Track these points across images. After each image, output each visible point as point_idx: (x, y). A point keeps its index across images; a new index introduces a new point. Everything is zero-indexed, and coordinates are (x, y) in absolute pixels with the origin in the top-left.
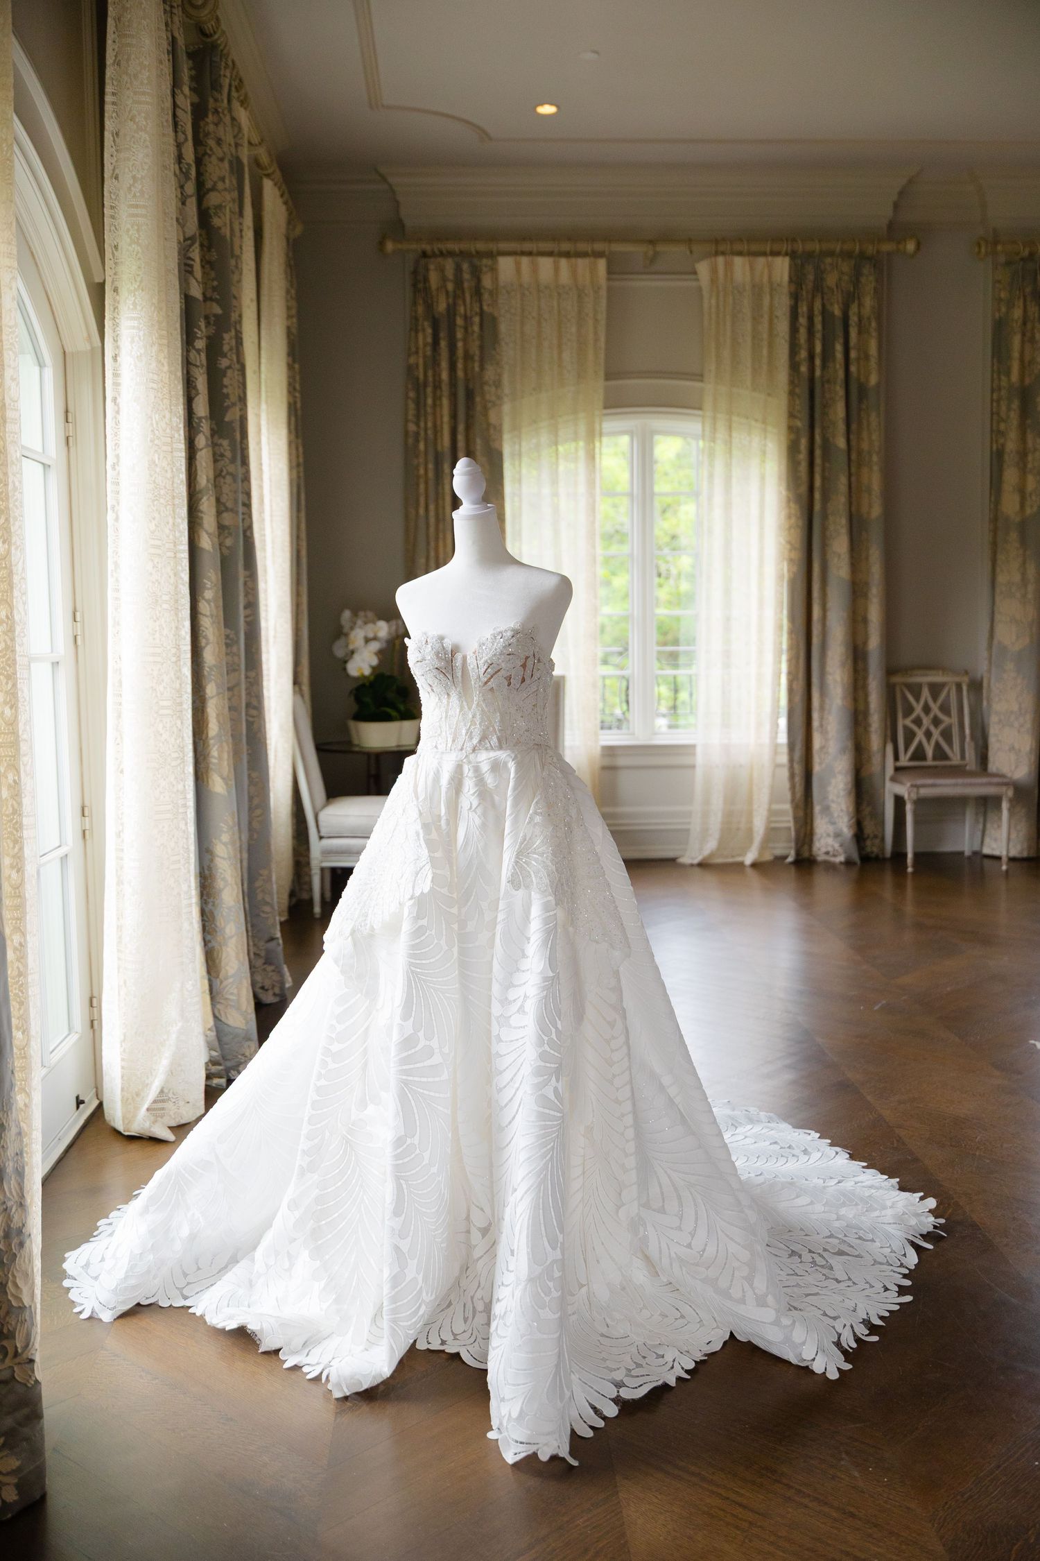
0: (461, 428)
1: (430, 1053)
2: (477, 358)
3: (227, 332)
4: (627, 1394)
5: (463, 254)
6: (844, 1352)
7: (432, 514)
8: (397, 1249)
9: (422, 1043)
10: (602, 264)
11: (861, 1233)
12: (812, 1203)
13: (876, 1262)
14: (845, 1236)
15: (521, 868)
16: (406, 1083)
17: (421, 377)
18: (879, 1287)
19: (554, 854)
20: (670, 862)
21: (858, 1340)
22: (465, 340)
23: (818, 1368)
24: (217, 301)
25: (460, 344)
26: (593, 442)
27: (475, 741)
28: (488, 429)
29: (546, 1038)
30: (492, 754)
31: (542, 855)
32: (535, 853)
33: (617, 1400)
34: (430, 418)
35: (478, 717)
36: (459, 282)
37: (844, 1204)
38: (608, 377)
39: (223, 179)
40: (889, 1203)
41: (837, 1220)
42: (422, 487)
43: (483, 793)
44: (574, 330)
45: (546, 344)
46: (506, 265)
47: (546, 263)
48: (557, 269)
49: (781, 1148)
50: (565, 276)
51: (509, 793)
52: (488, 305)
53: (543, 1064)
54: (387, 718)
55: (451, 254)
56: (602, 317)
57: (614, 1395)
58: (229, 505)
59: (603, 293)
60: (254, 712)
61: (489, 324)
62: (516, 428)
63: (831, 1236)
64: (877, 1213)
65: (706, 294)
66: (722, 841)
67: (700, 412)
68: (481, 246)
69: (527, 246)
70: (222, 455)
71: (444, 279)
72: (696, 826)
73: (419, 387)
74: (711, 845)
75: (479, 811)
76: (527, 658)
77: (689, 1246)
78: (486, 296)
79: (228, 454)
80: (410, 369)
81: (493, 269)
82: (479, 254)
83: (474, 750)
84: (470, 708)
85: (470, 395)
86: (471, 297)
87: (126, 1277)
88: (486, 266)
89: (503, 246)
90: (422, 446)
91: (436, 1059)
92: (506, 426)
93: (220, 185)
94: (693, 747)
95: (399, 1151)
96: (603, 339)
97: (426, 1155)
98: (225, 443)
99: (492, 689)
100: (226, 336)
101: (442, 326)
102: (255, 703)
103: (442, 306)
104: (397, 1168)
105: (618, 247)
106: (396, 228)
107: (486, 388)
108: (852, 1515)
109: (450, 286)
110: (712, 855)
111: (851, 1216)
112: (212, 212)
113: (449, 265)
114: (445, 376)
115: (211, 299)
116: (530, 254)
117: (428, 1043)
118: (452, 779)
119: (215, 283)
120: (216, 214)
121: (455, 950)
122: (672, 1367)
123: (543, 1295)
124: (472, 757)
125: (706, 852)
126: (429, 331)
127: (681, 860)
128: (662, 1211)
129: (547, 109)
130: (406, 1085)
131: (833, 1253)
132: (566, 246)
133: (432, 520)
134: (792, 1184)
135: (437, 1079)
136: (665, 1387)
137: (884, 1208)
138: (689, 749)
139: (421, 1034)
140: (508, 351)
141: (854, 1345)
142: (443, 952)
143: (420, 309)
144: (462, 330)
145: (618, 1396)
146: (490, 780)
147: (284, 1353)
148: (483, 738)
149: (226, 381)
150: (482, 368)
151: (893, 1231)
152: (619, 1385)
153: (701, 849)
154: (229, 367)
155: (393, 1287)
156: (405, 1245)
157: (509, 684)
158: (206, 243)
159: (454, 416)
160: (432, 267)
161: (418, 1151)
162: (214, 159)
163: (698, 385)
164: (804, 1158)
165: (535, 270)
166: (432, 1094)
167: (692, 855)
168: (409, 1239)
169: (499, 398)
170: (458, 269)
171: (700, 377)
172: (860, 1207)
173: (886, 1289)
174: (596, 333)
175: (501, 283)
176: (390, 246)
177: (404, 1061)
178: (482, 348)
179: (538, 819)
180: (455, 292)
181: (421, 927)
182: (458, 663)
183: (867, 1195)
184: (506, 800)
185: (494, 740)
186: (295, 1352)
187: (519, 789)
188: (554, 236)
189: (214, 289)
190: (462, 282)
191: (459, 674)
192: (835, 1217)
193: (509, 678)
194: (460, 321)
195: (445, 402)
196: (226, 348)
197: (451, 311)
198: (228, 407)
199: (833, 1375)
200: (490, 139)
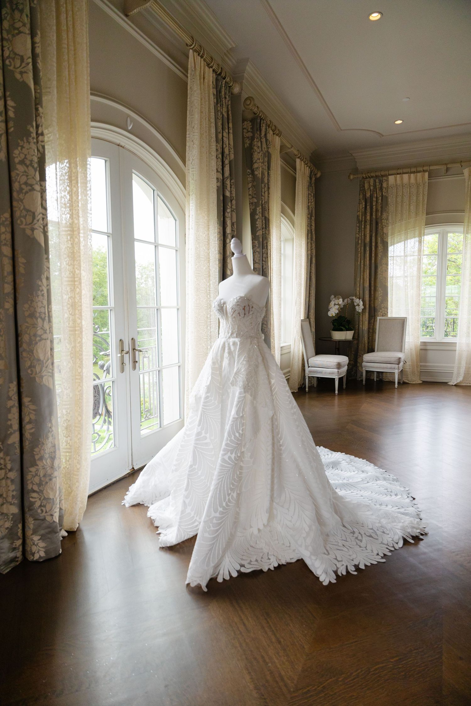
0: (374, 235)
1: (205, 438)
2: (380, 211)
3: (258, 207)
4: (243, 570)
5: (377, 176)
6: (337, 575)
7: (362, 263)
8: (184, 502)
9: (203, 435)
10: (427, 174)
11: (385, 530)
12: (372, 514)
13: (382, 543)
14: (378, 530)
15: (235, 379)
16: (195, 447)
17: (361, 219)
18: (375, 552)
19: (247, 375)
20: (445, 384)
21: (348, 572)
22: (376, 205)
23: (321, 579)
24: (255, 198)
25: (374, 207)
26: (421, 237)
27: (230, 334)
28: (383, 235)
29: (229, 439)
30: (234, 339)
31: (243, 375)
32: (240, 374)
33: (238, 572)
34: (363, 232)
35: (231, 326)
36: (375, 186)
37: (384, 517)
38: (427, 214)
39: (259, 159)
40: (402, 521)
41: (378, 523)
42: (359, 255)
43: (230, 353)
44: (415, 198)
45: (405, 204)
46: (391, 179)
47: (406, 176)
48: (410, 178)
49: (388, 491)
50: (413, 180)
51: (237, 353)
52: (385, 193)
53: (226, 447)
54: (342, 330)
55: (372, 177)
56: (426, 193)
57: (238, 569)
58: (257, 261)
59: (427, 184)
60: (265, 326)
61: (385, 199)
62: (393, 234)
63: (372, 529)
64: (395, 524)
65: (467, 181)
66: (464, 377)
67: (463, 224)
68: (383, 173)
69: (399, 171)
70: (255, 246)
71: (370, 186)
72: (455, 371)
73: (360, 222)
74: (460, 379)
75: (228, 358)
76: (245, 307)
77: (291, 521)
78: (384, 190)
79: (257, 245)
80: (358, 216)
81: (387, 181)
82: (382, 176)
83: (229, 338)
84: (228, 323)
85: (377, 224)
86: (379, 190)
87: (134, 495)
88: (384, 180)
89: (391, 172)
90: (360, 242)
91: (208, 441)
92: (389, 234)
93: (258, 161)
94: (456, 343)
95: (191, 469)
96: (426, 201)
97: (200, 472)
98: (256, 242)
99: (235, 317)
100: (258, 209)
101: (368, 201)
102: (265, 323)
103: (368, 195)
104: (189, 475)
105: (432, 168)
106: (356, 171)
107: (383, 221)
108: (280, 642)
109: (372, 188)
110: (460, 382)
111: (384, 523)
112: (255, 170)
113: (372, 181)
114: (368, 218)
115: (254, 197)
116: (400, 174)
117: (205, 435)
118: (222, 347)
119: (255, 192)
120: (256, 170)
121: (220, 405)
122: (270, 564)
123: (207, 528)
124: (228, 340)
125: (458, 381)
126: (364, 203)
127: (449, 383)
128: (282, 506)
129: (399, 122)
130: (196, 448)
131: (367, 536)
132: (413, 170)
133: (362, 266)
134: (368, 506)
135: (207, 447)
136: (261, 571)
137: (400, 522)
138: (454, 344)
139: (203, 432)
140: (391, 208)
141: (344, 573)
142: (215, 405)
143: (361, 196)
144: (375, 202)
145: (240, 570)
146: (232, 348)
147: (160, 528)
148: (232, 334)
149: (257, 223)
150: (382, 214)
151: (399, 533)
152: (242, 566)
153: (457, 380)
154: (259, 218)
155: (181, 514)
156: (187, 501)
157: (240, 315)
158: (253, 180)
159: (371, 231)
160: (366, 182)
161: (196, 470)
162: (256, 153)
163: (463, 213)
164: (394, 497)
165: (402, 179)
166: (204, 452)
167: (453, 382)
168: (189, 499)
169: (387, 224)
170: (375, 181)
171: (463, 211)
172: (390, 520)
173: (378, 554)
174: (423, 199)
175: (389, 185)
176: (352, 177)
177: (196, 440)
178: (382, 207)
179: (245, 362)
180: (373, 190)
181: (208, 396)
182: (225, 308)
183: (395, 516)
184: (236, 355)
185: (235, 335)
186: (163, 529)
187: (240, 351)
188: (409, 166)
189: (255, 194)
190: (376, 186)
191: (225, 312)
192: (378, 521)
193: (239, 313)
194: (374, 199)
195: (368, 227)
196: (258, 212)
197: (371, 196)
198: (258, 231)
199: (325, 583)
200: (383, 136)
